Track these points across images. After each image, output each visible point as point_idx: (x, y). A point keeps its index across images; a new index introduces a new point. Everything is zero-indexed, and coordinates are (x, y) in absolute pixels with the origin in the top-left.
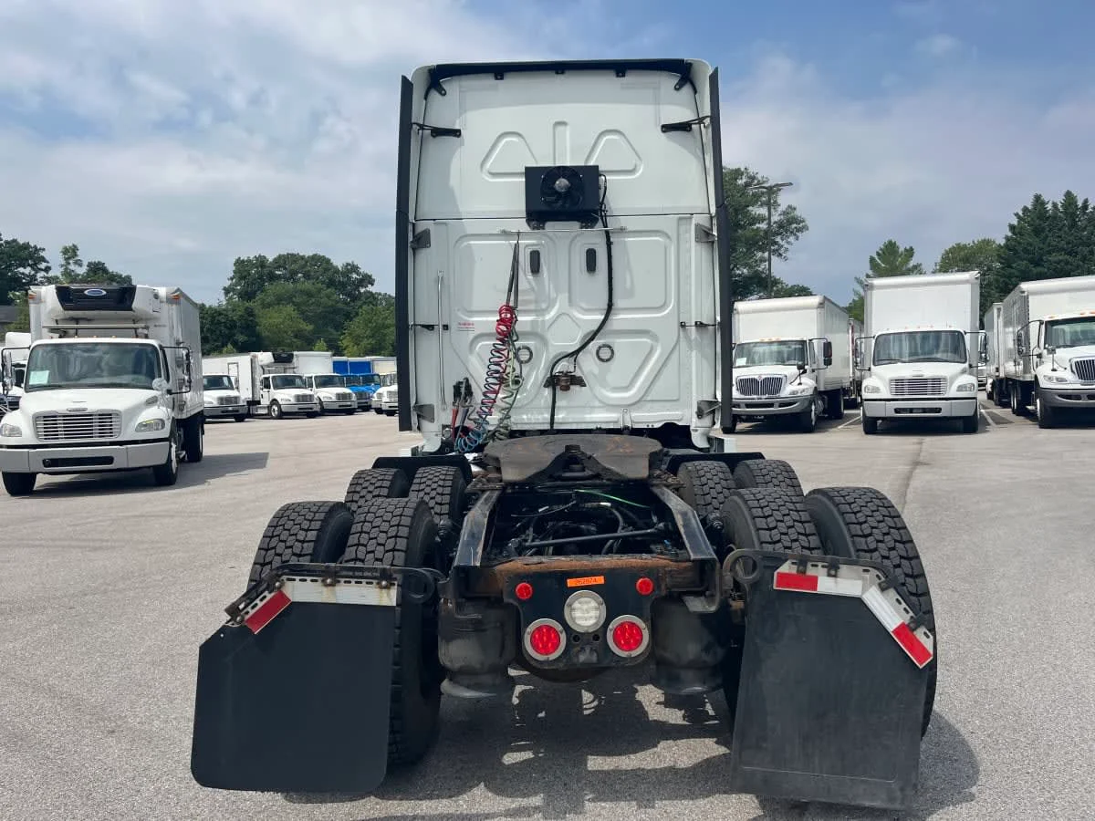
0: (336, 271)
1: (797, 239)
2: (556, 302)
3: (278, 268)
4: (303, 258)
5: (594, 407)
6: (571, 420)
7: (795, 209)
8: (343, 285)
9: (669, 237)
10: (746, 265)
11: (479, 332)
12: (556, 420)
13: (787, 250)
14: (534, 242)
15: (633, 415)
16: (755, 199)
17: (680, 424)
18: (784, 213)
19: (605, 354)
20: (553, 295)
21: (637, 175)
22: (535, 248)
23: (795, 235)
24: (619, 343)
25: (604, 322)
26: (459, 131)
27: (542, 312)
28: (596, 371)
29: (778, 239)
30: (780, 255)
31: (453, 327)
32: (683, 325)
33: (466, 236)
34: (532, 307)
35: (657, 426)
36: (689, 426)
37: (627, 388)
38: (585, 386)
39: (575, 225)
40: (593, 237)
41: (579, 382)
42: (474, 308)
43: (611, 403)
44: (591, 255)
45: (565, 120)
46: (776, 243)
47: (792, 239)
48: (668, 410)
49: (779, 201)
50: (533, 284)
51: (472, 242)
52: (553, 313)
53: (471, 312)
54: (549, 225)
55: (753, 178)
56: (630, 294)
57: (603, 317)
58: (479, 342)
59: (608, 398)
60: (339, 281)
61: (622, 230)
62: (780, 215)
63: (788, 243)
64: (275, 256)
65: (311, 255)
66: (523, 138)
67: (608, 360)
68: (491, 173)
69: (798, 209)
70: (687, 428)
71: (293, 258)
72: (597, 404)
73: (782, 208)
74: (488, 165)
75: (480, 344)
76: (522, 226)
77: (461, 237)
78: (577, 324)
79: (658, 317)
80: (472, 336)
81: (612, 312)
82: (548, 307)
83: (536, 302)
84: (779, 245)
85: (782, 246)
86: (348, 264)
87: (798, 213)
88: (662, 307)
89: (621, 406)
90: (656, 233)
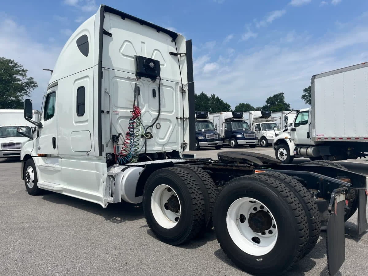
1: (34, 89)
2: (144, 106)
5: (155, 145)
7: (33, 78)
9: (173, 89)
10: (14, 97)
11: (119, 116)
12: (147, 150)
13: (29, 93)
15: (165, 148)
16: (17, 72)
17: (176, 150)
18: (29, 79)
19: (158, 126)
20: (143, 104)
21: (165, 66)
22: (138, 86)
23: (33, 88)
24: (162, 123)
25: (159, 115)
26: (111, 34)
28: (156, 132)
29: (26, 88)
30: (27, 94)
31: (112, 112)
32: (177, 118)
33: (116, 77)
35: (171, 151)
37: (163, 139)
38: (153, 138)
39: (150, 80)
40: (154, 86)
41: (152, 136)
42: (118, 106)
43: (160, 143)
44: (154, 91)
45: (144, 42)
46: (25, 90)
47: (31, 89)
48: (174, 146)
49: (27, 75)
51: (117, 79)
52: (144, 110)
53: (118, 107)
54: (142, 78)
55: (16, 64)
56: (164, 106)
57: (158, 113)
58: (119, 120)
61: (163, 85)
62: (27, 80)
63: (30, 90)
66: (132, 44)
67: (159, 129)
68: (122, 54)
69: (34, 79)
70: (178, 151)
72: (156, 144)
73: (28, 77)
74: (122, 51)
75: (120, 121)
76: (134, 77)
77: (114, 77)
78: (151, 115)
79: (171, 115)
80: (118, 117)
81: (160, 112)
82: (142, 108)
84: (26, 91)
85: (28, 91)
87: (34, 80)
88: (172, 112)
89: (162, 144)
90: (171, 87)
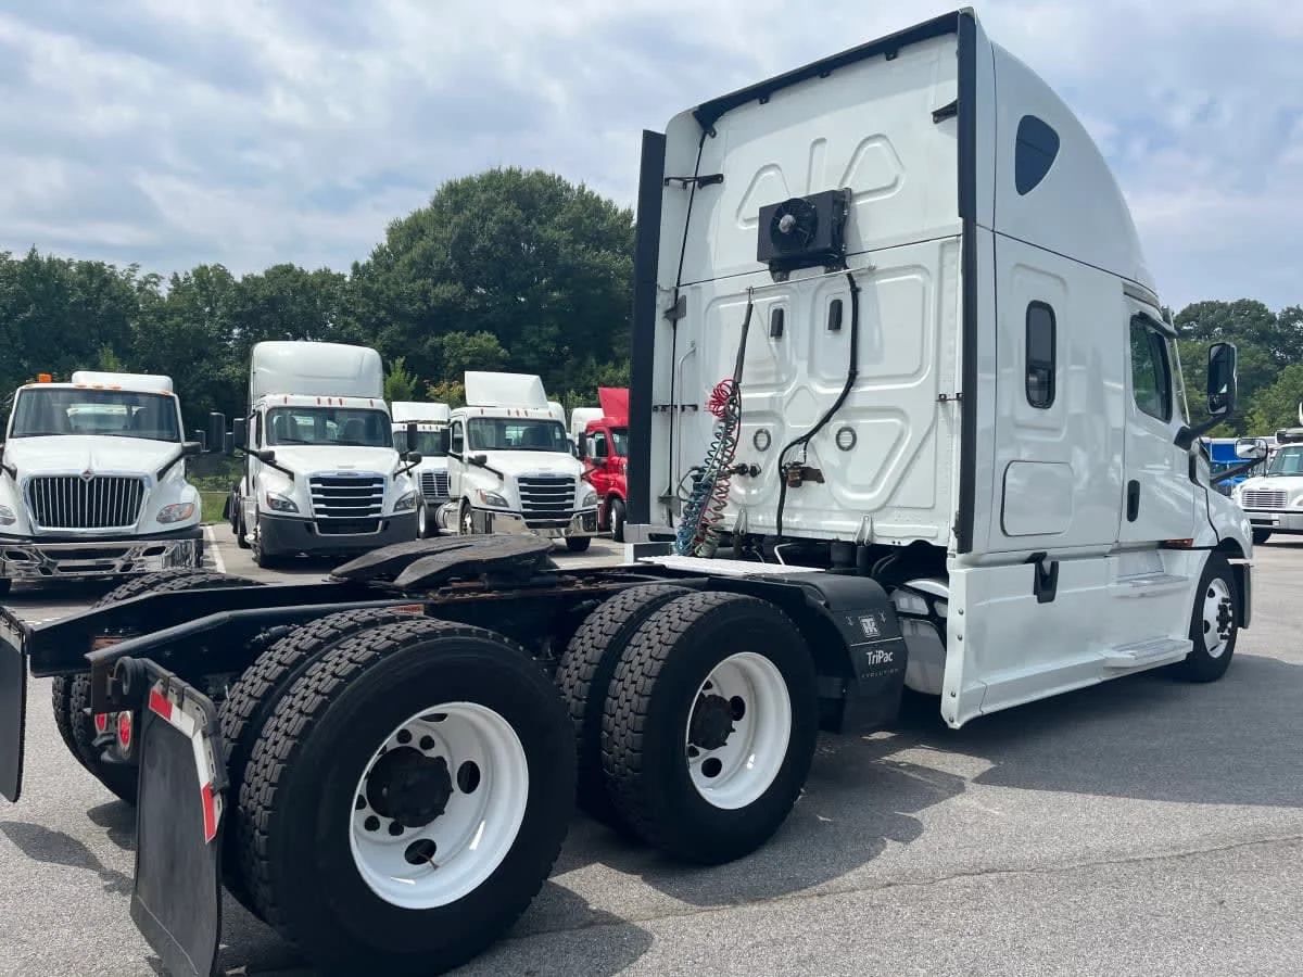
0: (1272, 319)
2: (796, 372)
3: (1187, 321)
4: (1223, 306)
5: (832, 511)
6: (805, 526)
8: (1281, 338)
9: (928, 273)
12: (784, 525)
14: (778, 297)
15: (875, 525)
17: (933, 543)
19: (846, 439)
20: (794, 364)
21: (897, 190)
22: (779, 306)
24: (862, 425)
25: (843, 396)
26: (721, 176)
27: (779, 386)
28: (836, 463)
31: (702, 407)
32: (941, 399)
33: (718, 298)
34: (772, 380)
35: (905, 543)
36: (946, 548)
37: (869, 488)
38: (823, 481)
39: (820, 271)
40: (838, 286)
41: (817, 476)
43: (850, 506)
44: (837, 307)
45: (823, 136)
48: (919, 522)
50: (775, 350)
52: (793, 385)
54: (793, 274)
56: (878, 356)
57: (841, 390)
59: (846, 499)
60: (1276, 332)
61: (871, 269)
64: (1185, 306)
65: (1236, 301)
66: (779, 169)
67: (849, 448)
68: (745, 220)
70: (942, 550)
71: (1210, 307)
72: (835, 507)
74: (744, 211)
77: (713, 301)
78: (817, 401)
79: (909, 389)
81: (856, 382)
82: (787, 380)
83: (777, 373)
86: (1290, 309)
88: (916, 374)
89: (862, 512)
90: (916, 268)
